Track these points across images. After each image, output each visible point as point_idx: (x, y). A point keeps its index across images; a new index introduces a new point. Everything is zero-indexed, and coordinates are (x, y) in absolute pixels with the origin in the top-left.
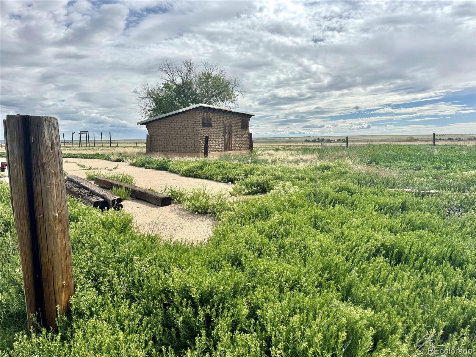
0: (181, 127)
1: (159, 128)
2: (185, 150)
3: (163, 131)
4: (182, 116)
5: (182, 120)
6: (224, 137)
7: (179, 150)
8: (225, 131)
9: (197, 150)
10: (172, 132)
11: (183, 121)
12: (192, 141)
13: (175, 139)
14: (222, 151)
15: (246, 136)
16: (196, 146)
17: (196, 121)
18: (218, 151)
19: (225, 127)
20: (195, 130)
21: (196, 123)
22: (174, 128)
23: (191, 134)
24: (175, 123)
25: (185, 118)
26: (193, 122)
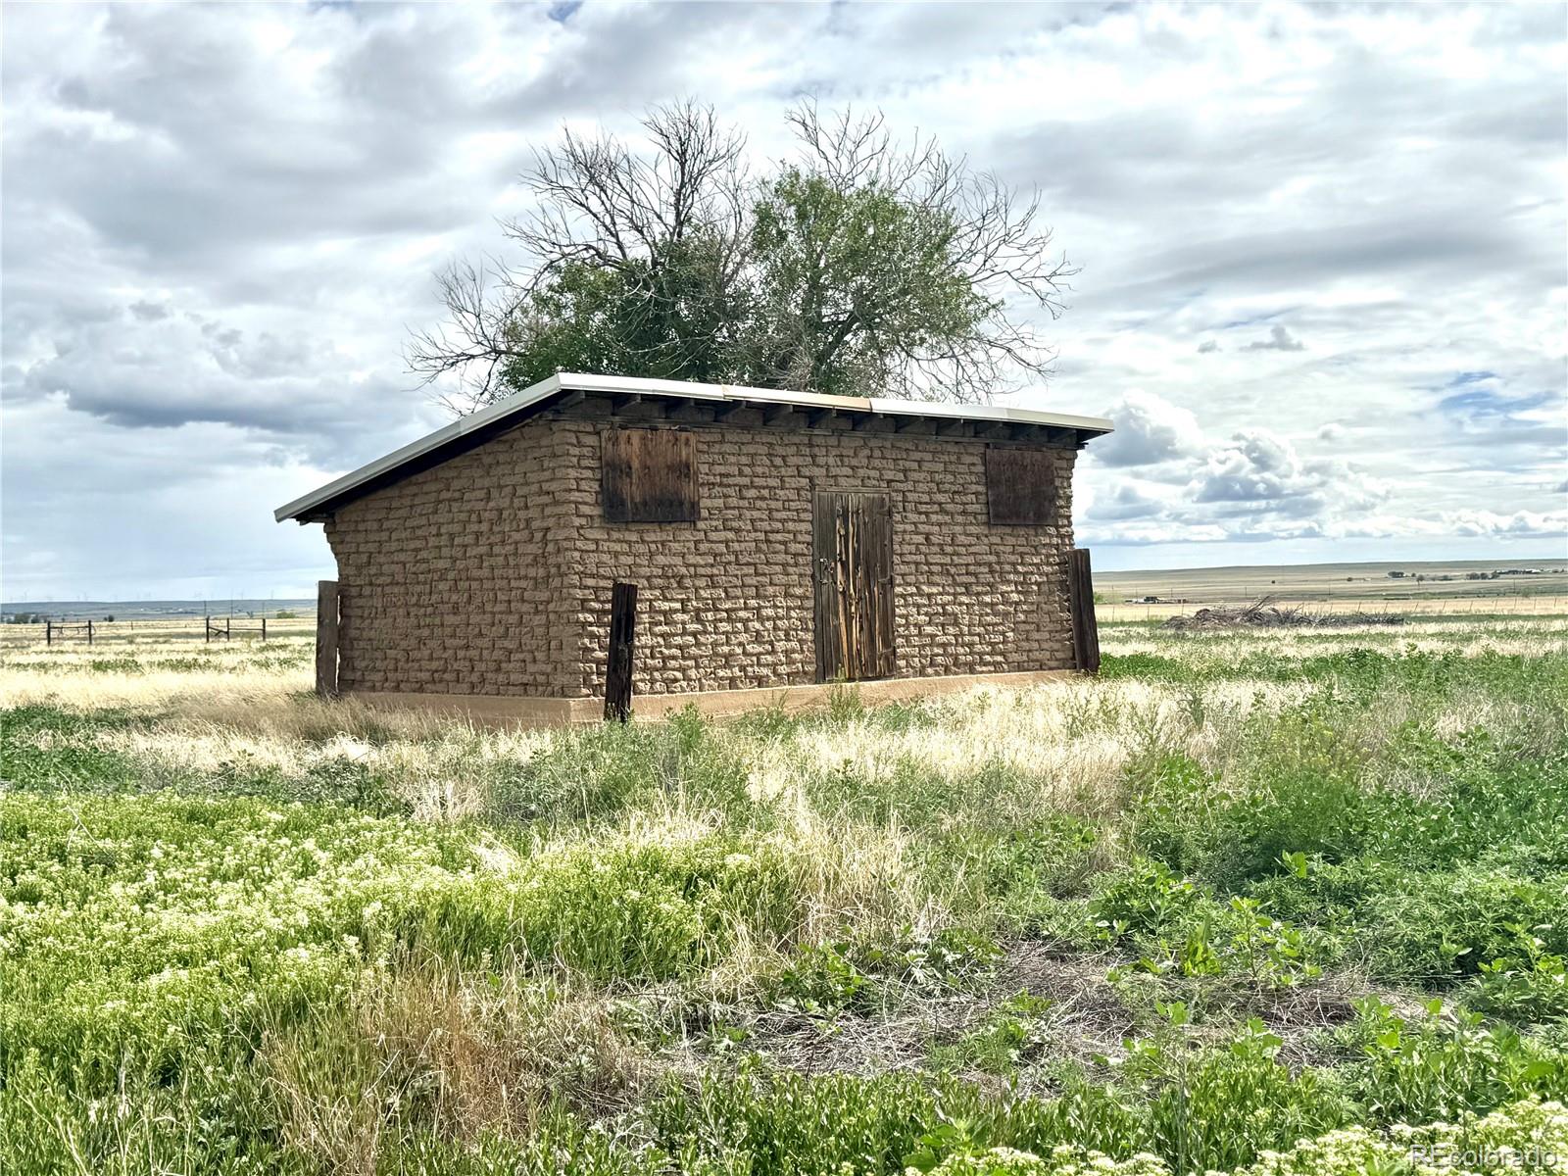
0: (484, 527)
1: (384, 536)
2: (501, 678)
3: (402, 557)
4: (487, 460)
5: (487, 482)
6: (817, 584)
7: (475, 678)
8: (823, 543)
9: (561, 679)
10: (441, 564)
11: (495, 493)
12: (539, 619)
13: (455, 610)
14: (793, 679)
15: (1041, 568)
16: (554, 655)
17: (553, 486)
18: (761, 681)
19: (827, 520)
20: (551, 547)
21: (556, 503)
22: (452, 536)
23: (532, 572)
24: (455, 506)
25: (499, 470)
26: (541, 492)
